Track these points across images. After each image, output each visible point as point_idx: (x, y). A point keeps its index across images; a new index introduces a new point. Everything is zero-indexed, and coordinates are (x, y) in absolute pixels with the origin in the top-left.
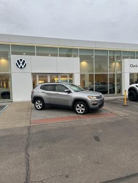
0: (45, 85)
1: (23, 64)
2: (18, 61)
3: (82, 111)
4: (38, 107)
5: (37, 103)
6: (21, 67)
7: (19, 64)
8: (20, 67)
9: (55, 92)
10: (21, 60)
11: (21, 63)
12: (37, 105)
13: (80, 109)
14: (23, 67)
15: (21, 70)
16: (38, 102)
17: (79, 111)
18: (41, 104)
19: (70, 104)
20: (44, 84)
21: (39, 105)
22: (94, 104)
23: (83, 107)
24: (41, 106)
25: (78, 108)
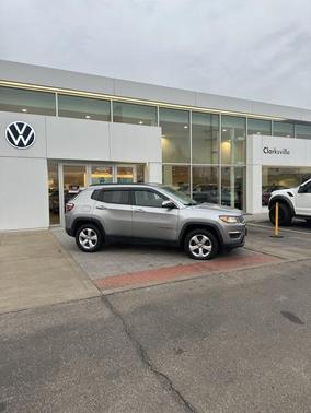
0: (104, 191)
1: (25, 135)
2: (12, 128)
3: (205, 251)
4: (87, 244)
5: (82, 234)
6: (21, 144)
7: (16, 135)
8: (17, 142)
9: (134, 208)
10: (21, 126)
11: (21, 133)
12: (83, 239)
13: (200, 246)
14: (25, 143)
15: (20, 151)
16: (86, 233)
17: (197, 251)
18: (95, 237)
19: (175, 235)
20: (100, 187)
21: (89, 239)
22: (232, 236)
23: (207, 243)
24: (93, 242)
25: (194, 243)
